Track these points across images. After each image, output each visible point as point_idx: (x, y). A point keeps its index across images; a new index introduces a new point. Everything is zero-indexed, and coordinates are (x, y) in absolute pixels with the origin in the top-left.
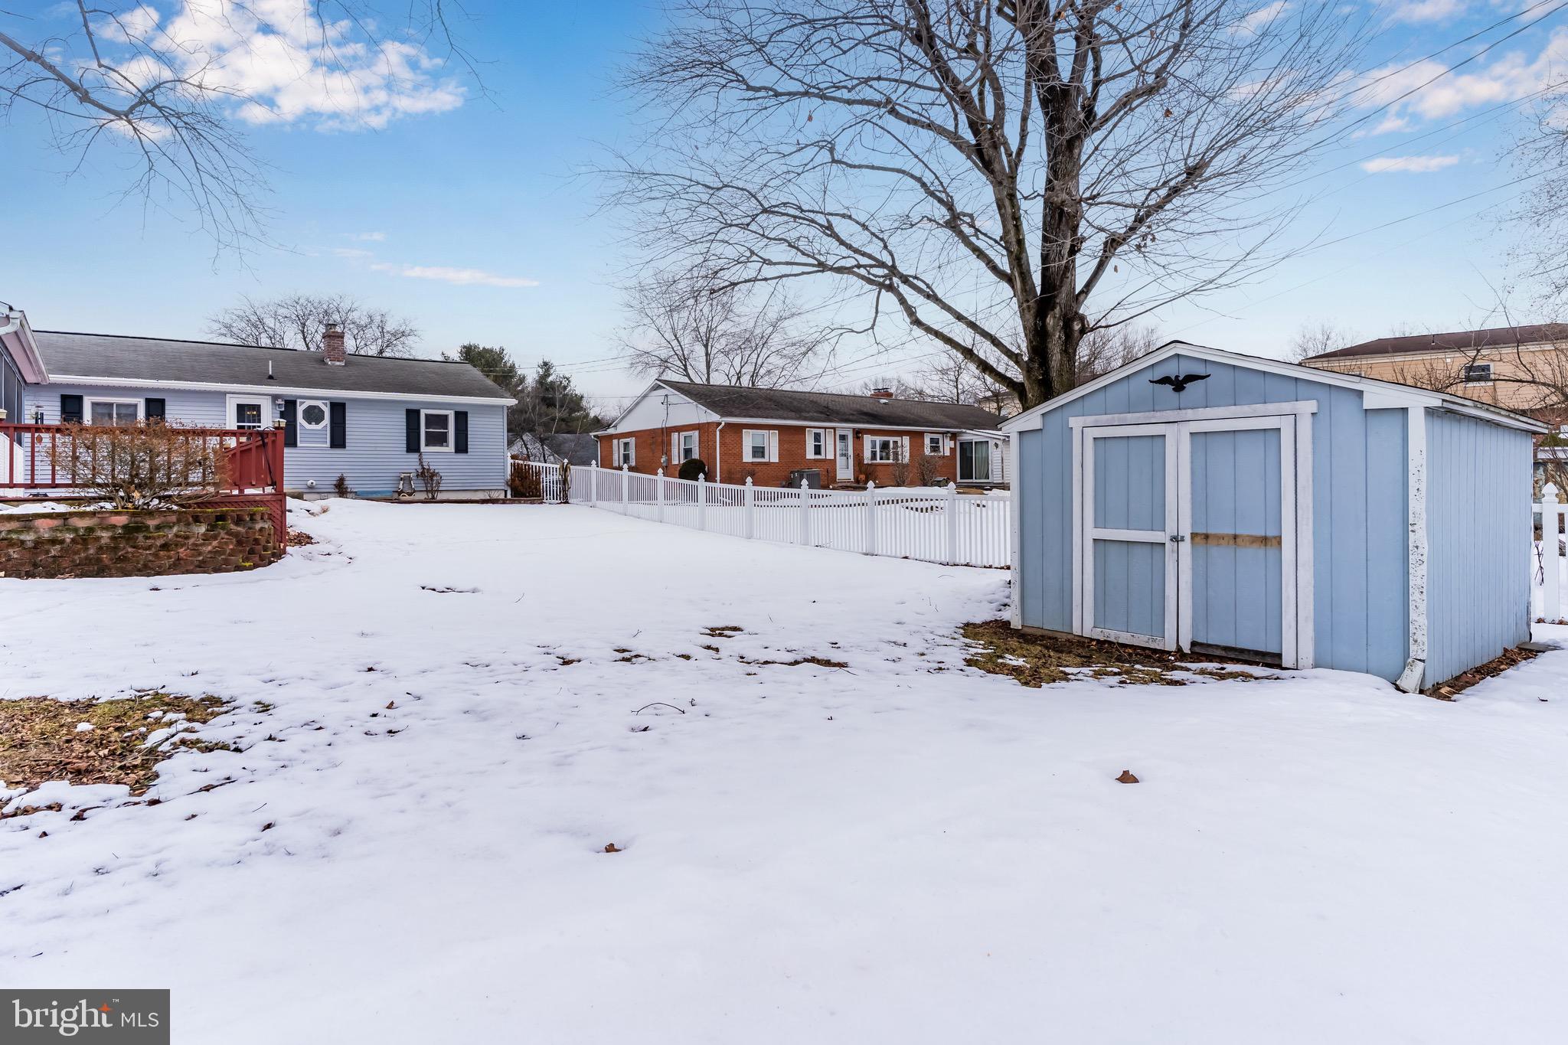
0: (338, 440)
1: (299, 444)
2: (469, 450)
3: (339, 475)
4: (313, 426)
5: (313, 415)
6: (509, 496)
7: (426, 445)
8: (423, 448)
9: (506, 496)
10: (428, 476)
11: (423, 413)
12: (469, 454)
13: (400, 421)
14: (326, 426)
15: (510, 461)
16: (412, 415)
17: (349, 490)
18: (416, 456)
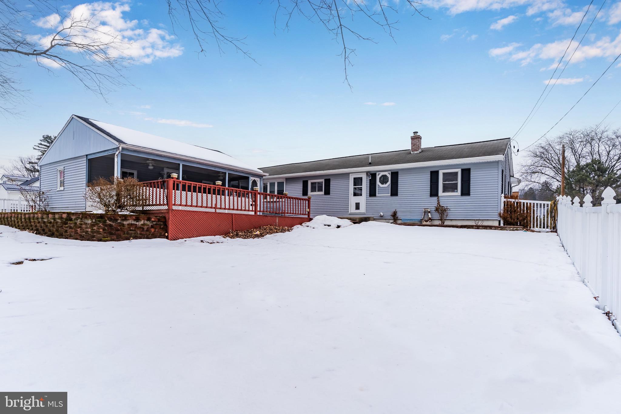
0: (394, 192)
1: (377, 195)
2: (471, 193)
3: (394, 210)
4: (384, 186)
5: (384, 180)
6: (502, 225)
7: (444, 192)
8: (441, 193)
9: (500, 224)
10: (441, 211)
11: (441, 173)
12: (471, 196)
13: (427, 178)
14: (389, 185)
15: (503, 200)
16: (434, 175)
17: (399, 218)
18: (435, 198)
